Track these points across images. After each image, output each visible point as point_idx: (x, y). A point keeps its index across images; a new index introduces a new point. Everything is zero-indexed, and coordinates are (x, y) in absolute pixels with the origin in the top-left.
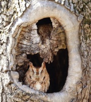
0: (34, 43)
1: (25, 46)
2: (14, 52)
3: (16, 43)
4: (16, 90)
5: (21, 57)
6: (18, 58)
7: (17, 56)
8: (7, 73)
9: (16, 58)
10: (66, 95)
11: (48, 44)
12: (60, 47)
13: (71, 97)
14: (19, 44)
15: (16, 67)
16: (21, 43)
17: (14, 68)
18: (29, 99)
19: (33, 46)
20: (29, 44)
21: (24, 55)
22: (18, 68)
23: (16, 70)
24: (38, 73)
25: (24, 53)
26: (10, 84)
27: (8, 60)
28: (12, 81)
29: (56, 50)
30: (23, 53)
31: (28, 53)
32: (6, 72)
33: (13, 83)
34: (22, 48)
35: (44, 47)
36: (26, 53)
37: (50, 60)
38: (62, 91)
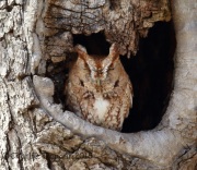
0: (92, 5)
1: (68, 14)
2: (41, 28)
3: (47, 6)
4: (46, 123)
5: (58, 41)
6: (50, 43)
7: (47, 38)
8: (25, 81)
9: (46, 44)
10: (172, 137)
11: (125, 10)
12: (159, 17)
13: (184, 143)
14: (54, 9)
15: (47, 67)
16: (58, 7)
17: (43, 69)
18: (79, 146)
19: (90, 14)
20: (78, 8)
21: (66, 35)
22: (51, 68)
23: (47, 75)
24: (99, 73)
25: (66, 31)
26: (31, 108)
27: (26, 48)
28: (37, 102)
29: (148, 24)
30: (62, 30)
31: (76, 32)
32: (22, 77)
33: (38, 106)
34: (60, 17)
35: (117, 16)
36: (70, 31)
37: (131, 48)
38: (159, 127)
